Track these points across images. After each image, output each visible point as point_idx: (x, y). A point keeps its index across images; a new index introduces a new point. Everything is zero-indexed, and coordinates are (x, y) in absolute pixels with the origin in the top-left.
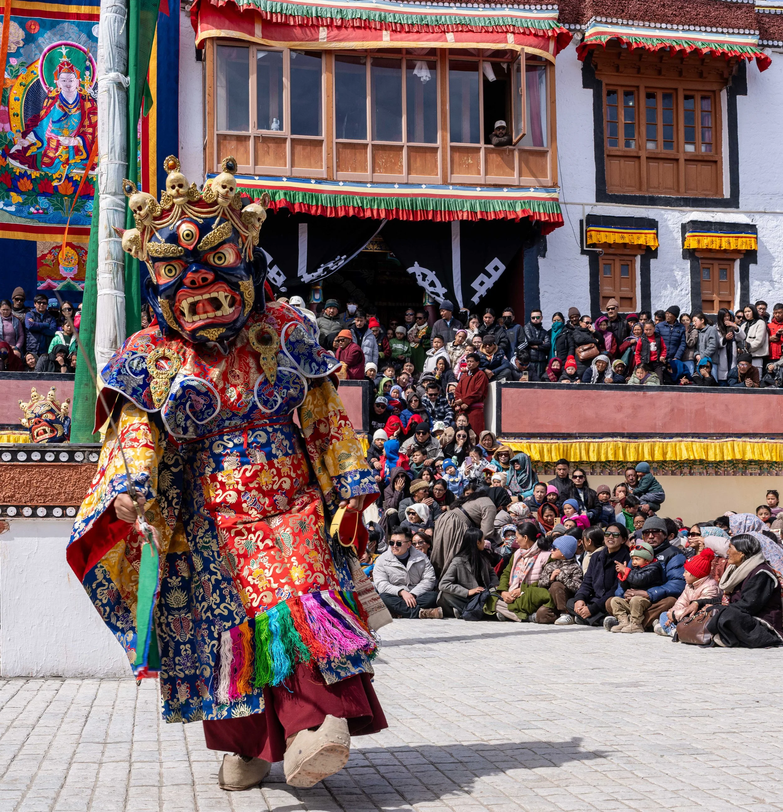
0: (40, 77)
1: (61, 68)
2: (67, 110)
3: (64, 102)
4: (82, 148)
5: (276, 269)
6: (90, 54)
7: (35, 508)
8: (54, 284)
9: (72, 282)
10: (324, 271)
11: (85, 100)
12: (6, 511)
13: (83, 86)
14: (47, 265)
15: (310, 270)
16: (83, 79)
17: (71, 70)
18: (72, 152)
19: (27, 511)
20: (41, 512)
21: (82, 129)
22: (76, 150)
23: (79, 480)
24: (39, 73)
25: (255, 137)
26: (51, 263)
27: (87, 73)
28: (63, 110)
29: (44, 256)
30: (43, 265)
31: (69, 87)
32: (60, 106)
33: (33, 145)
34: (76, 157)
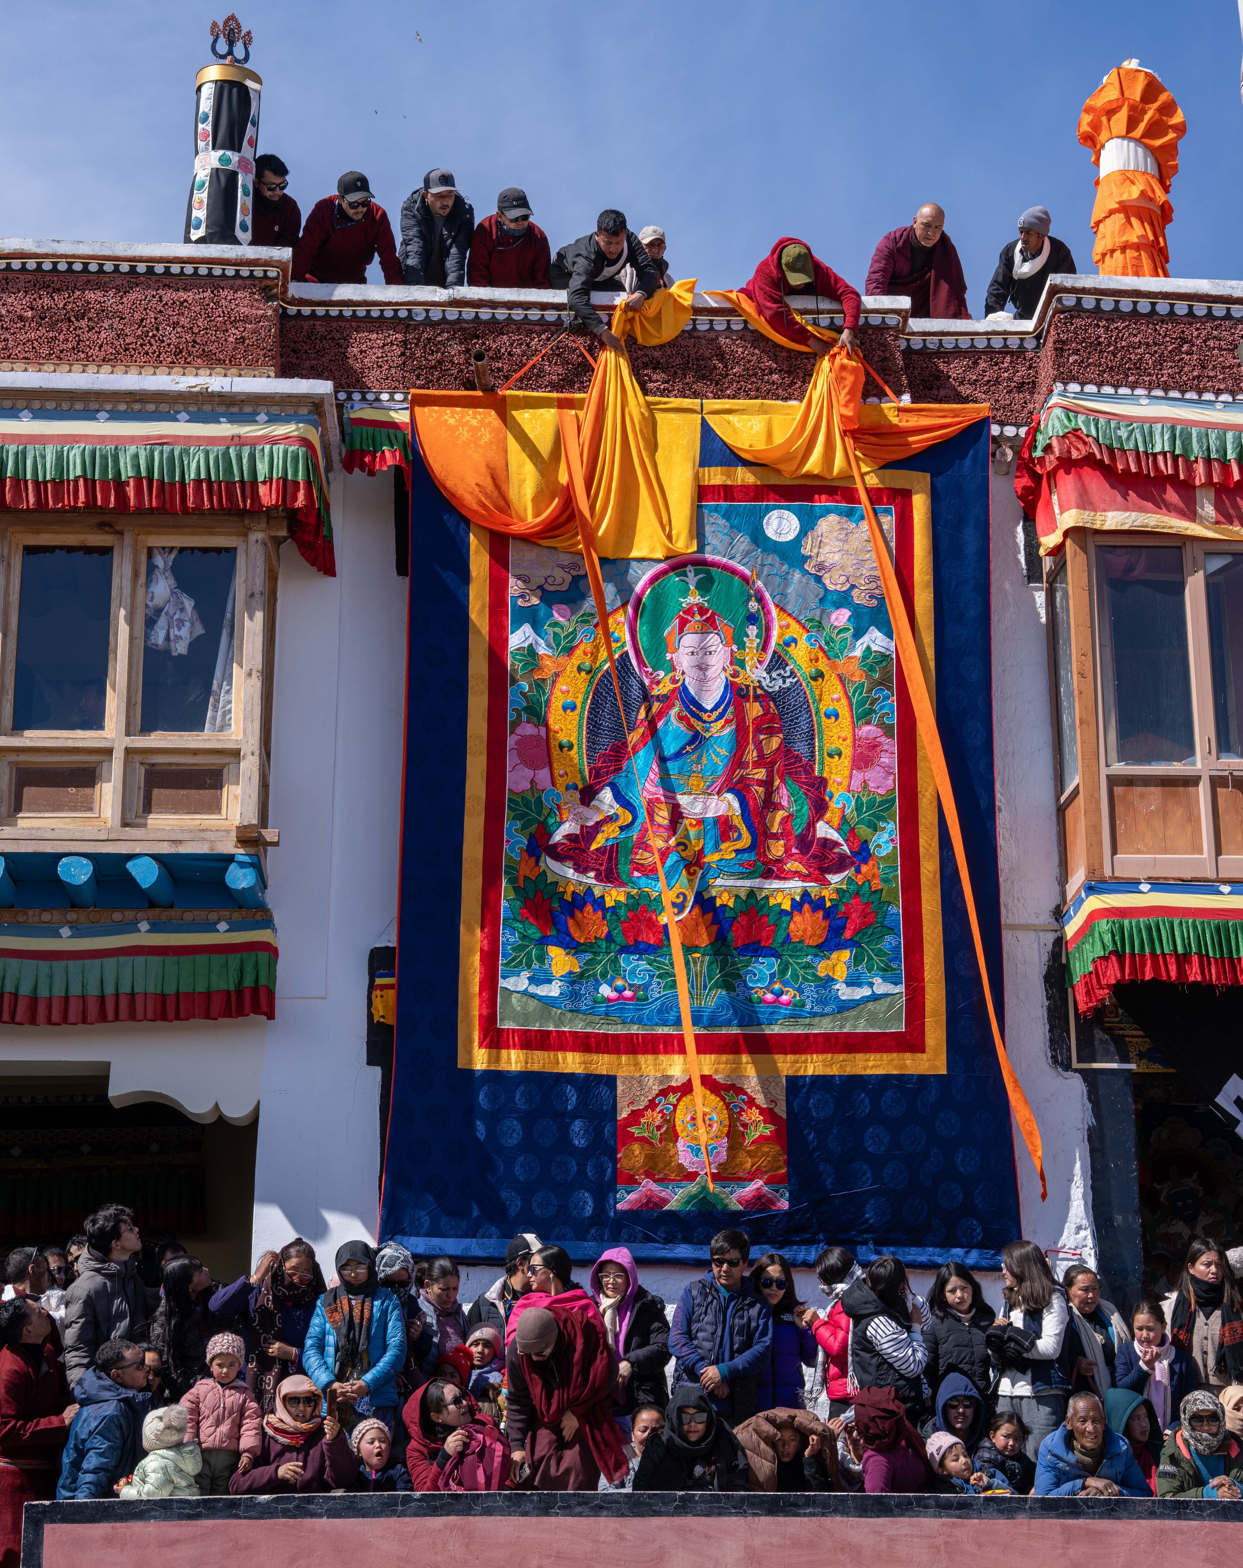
0: (629, 648)
1: (683, 623)
2: (699, 726)
3: (693, 707)
4: (738, 822)
6: (759, 584)
8: (662, 1192)
9: (713, 1187)
11: (746, 698)
13: (742, 664)
14: (644, 1140)
16: (742, 646)
17: (710, 623)
18: (713, 833)
21: (739, 772)
22: (724, 827)
24: (627, 637)
25: (1212, 778)
26: (654, 1135)
27: (752, 630)
28: (690, 726)
29: (635, 1117)
30: (632, 1138)
31: (702, 668)
32: (681, 718)
33: (609, 819)
34: (724, 846)
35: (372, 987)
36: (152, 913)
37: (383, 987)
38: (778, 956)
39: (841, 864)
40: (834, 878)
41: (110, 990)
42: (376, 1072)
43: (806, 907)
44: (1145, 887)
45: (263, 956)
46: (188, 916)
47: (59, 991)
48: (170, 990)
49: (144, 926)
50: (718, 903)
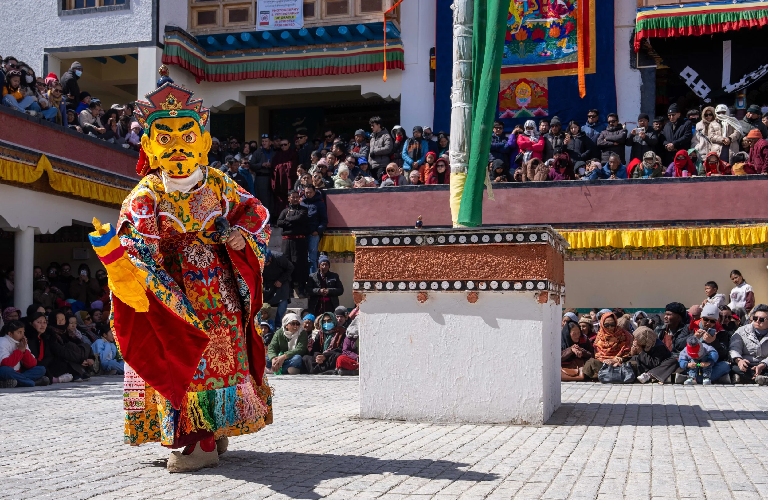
4: (534, 2)
5: (701, 83)
7: (384, 284)
8: (512, 112)
9: (526, 110)
10: (746, 80)
12: (363, 286)
14: (507, 98)
15: (733, 81)
18: (526, 6)
19: (379, 286)
20: (390, 286)
22: (530, 3)
23: (419, 259)
26: (509, 97)
29: (504, 91)
30: (504, 98)
34: (529, 9)
35: (431, 59)
36: (368, 42)
37: (433, 59)
38: (546, 42)
39: (564, 12)
40: (563, 17)
41: (357, 64)
42: (433, 83)
43: (554, 26)
44: (655, 8)
45: (398, 52)
46: (378, 42)
47: (344, 65)
48: (374, 62)
49: (366, 46)
50: (528, 27)
